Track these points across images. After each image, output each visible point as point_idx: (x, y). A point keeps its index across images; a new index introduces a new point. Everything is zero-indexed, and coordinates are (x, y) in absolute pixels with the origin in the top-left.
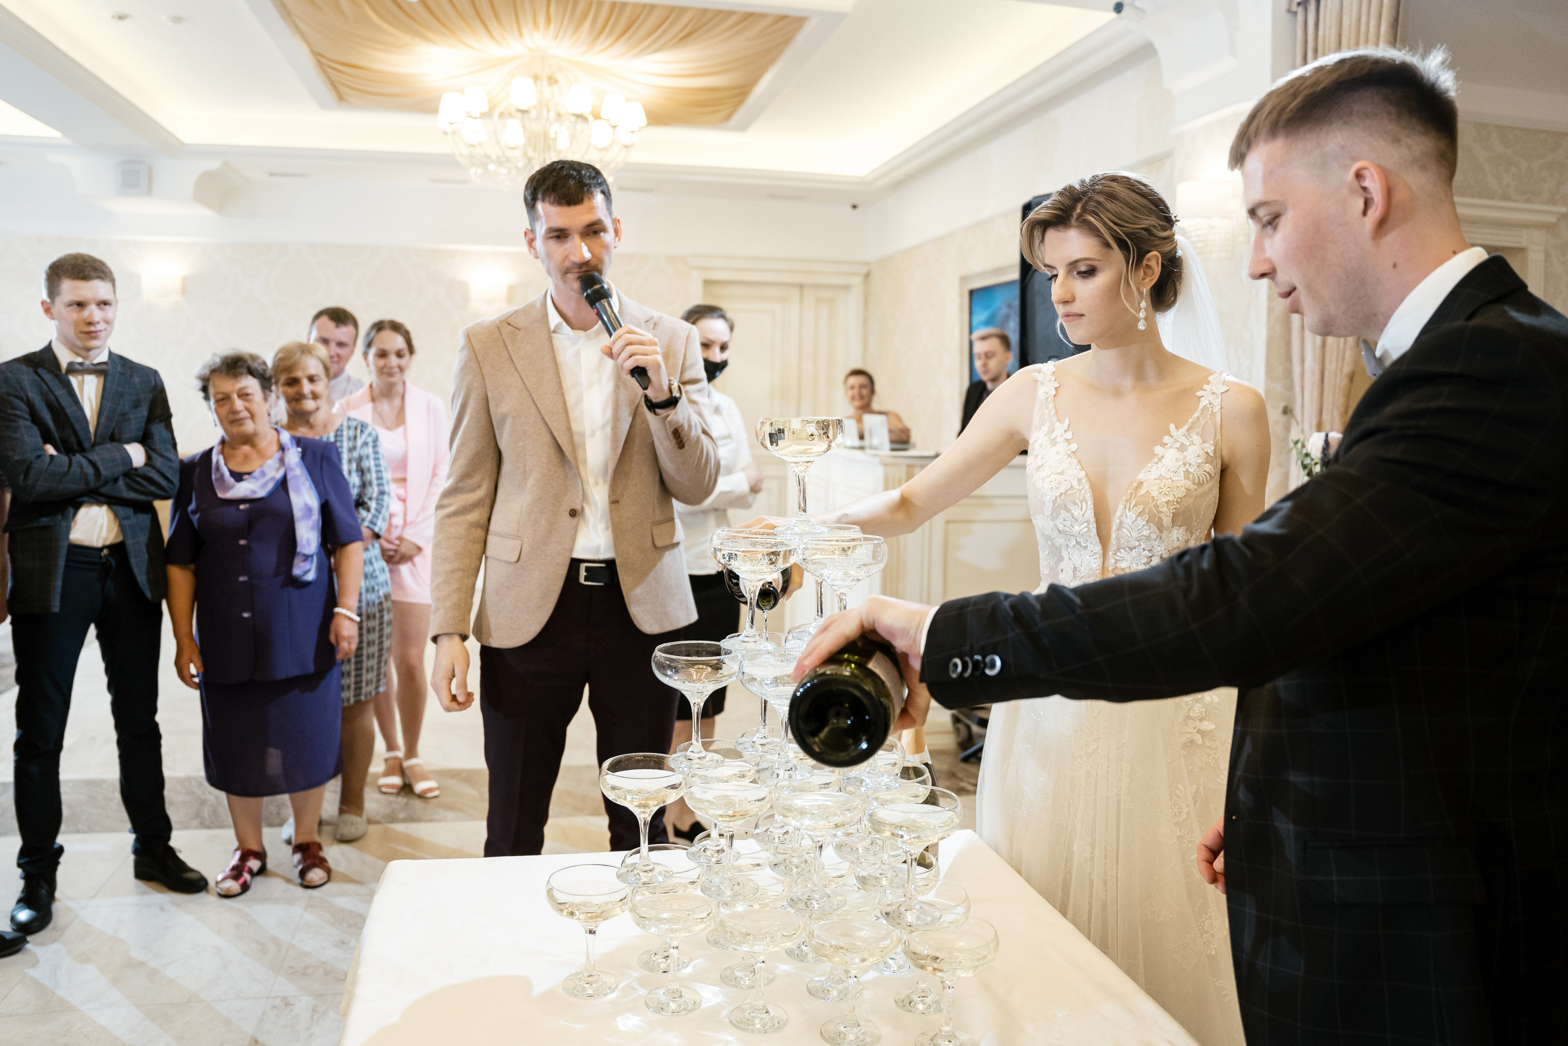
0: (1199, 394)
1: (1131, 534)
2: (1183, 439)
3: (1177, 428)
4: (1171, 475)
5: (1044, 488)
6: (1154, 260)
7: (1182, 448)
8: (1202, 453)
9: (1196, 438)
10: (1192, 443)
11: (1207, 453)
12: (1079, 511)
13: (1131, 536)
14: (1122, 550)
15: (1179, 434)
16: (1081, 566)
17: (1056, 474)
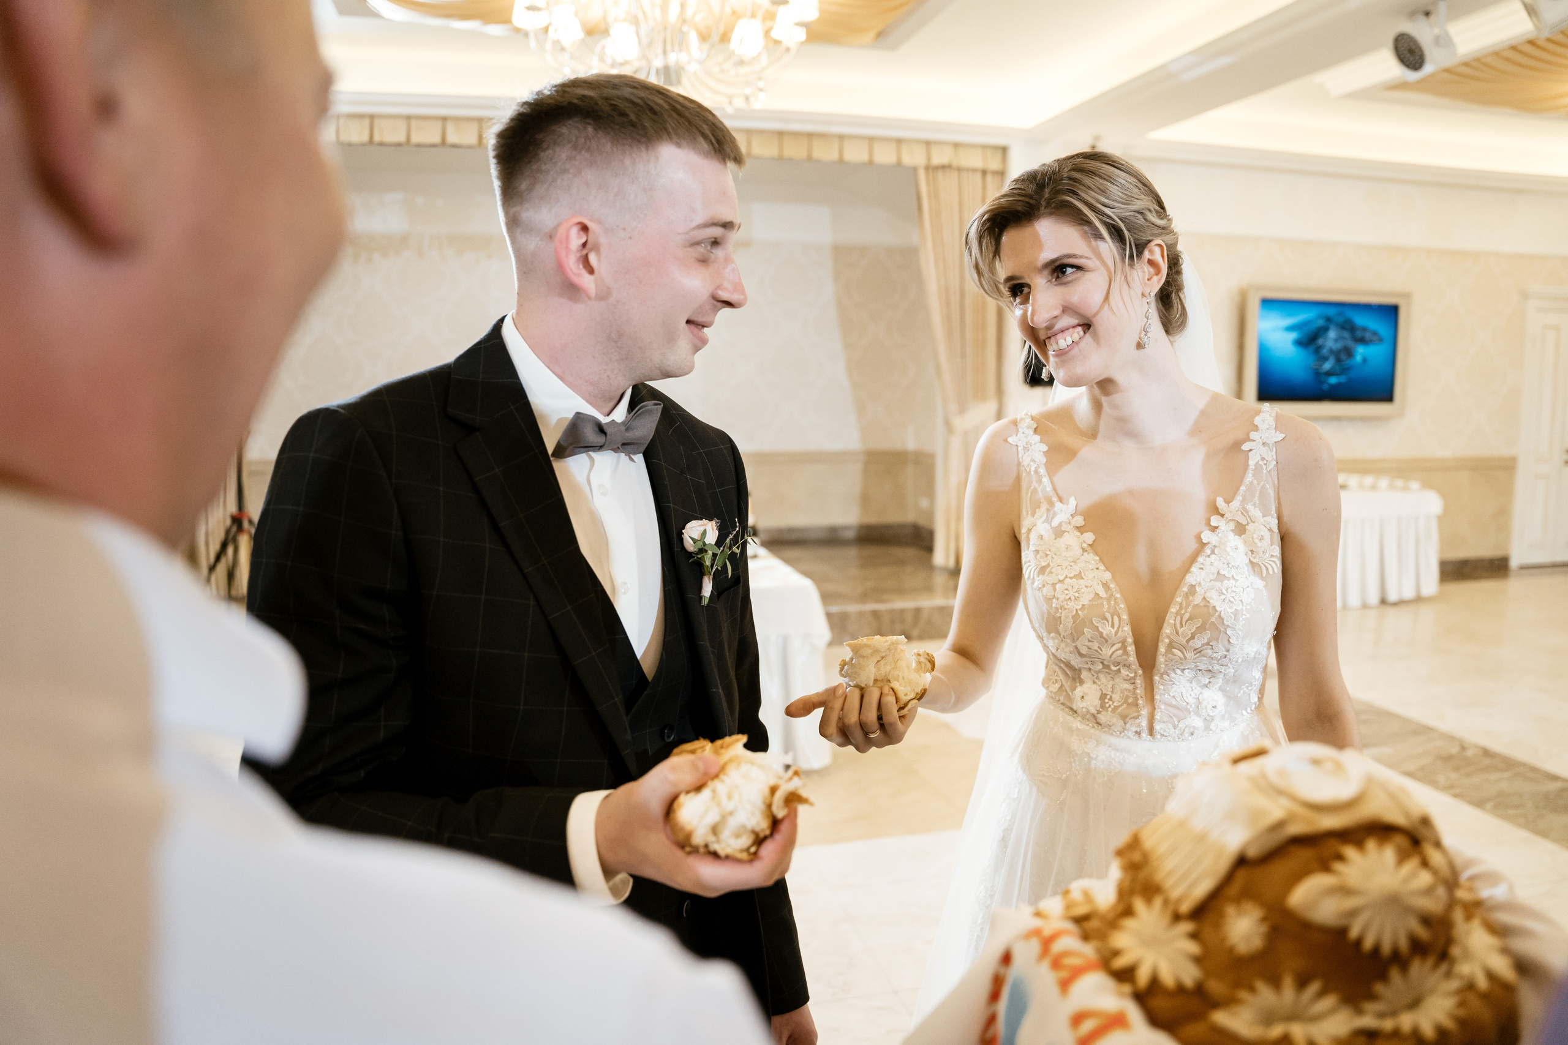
0: (1246, 447)
1: (1185, 656)
6: (1156, 253)
9: (1253, 512)
11: (1270, 530)
12: (1110, 628)
15: (1231, 510)
16: (1112, 692)
17: (1071, 578)
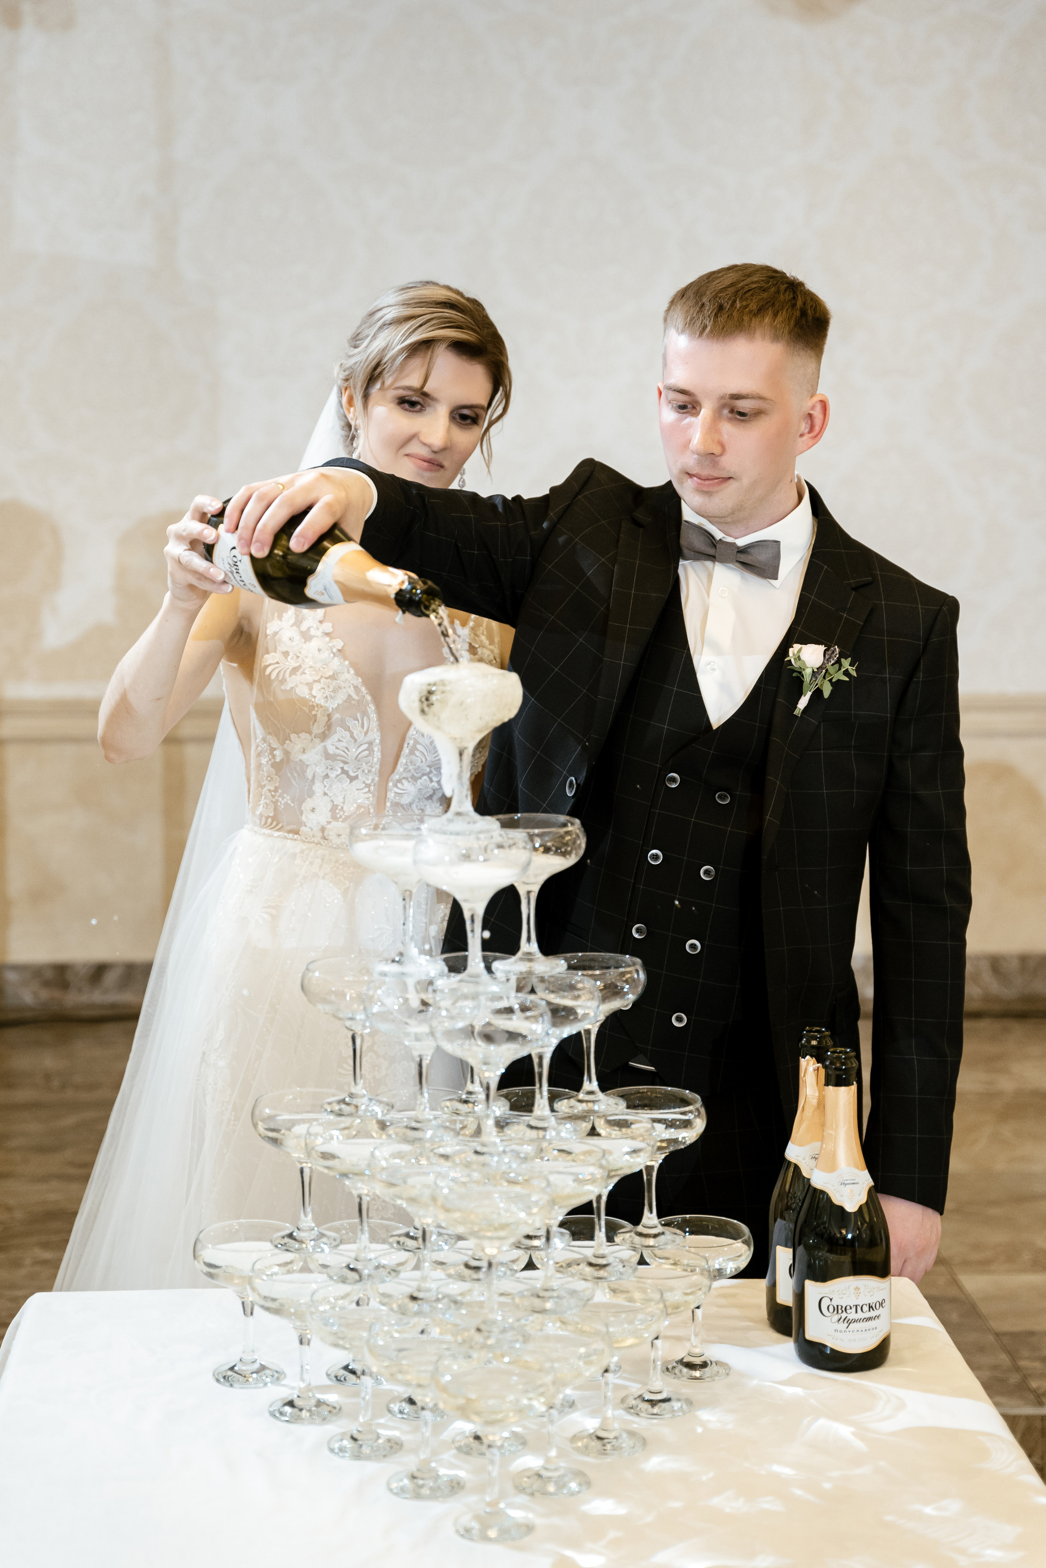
1: (426, 758)
5: (315, 697)
12: (360, 728)
13: (426, 760)
14: (404, 781)
16: (344, 803)
17: (327, 678)
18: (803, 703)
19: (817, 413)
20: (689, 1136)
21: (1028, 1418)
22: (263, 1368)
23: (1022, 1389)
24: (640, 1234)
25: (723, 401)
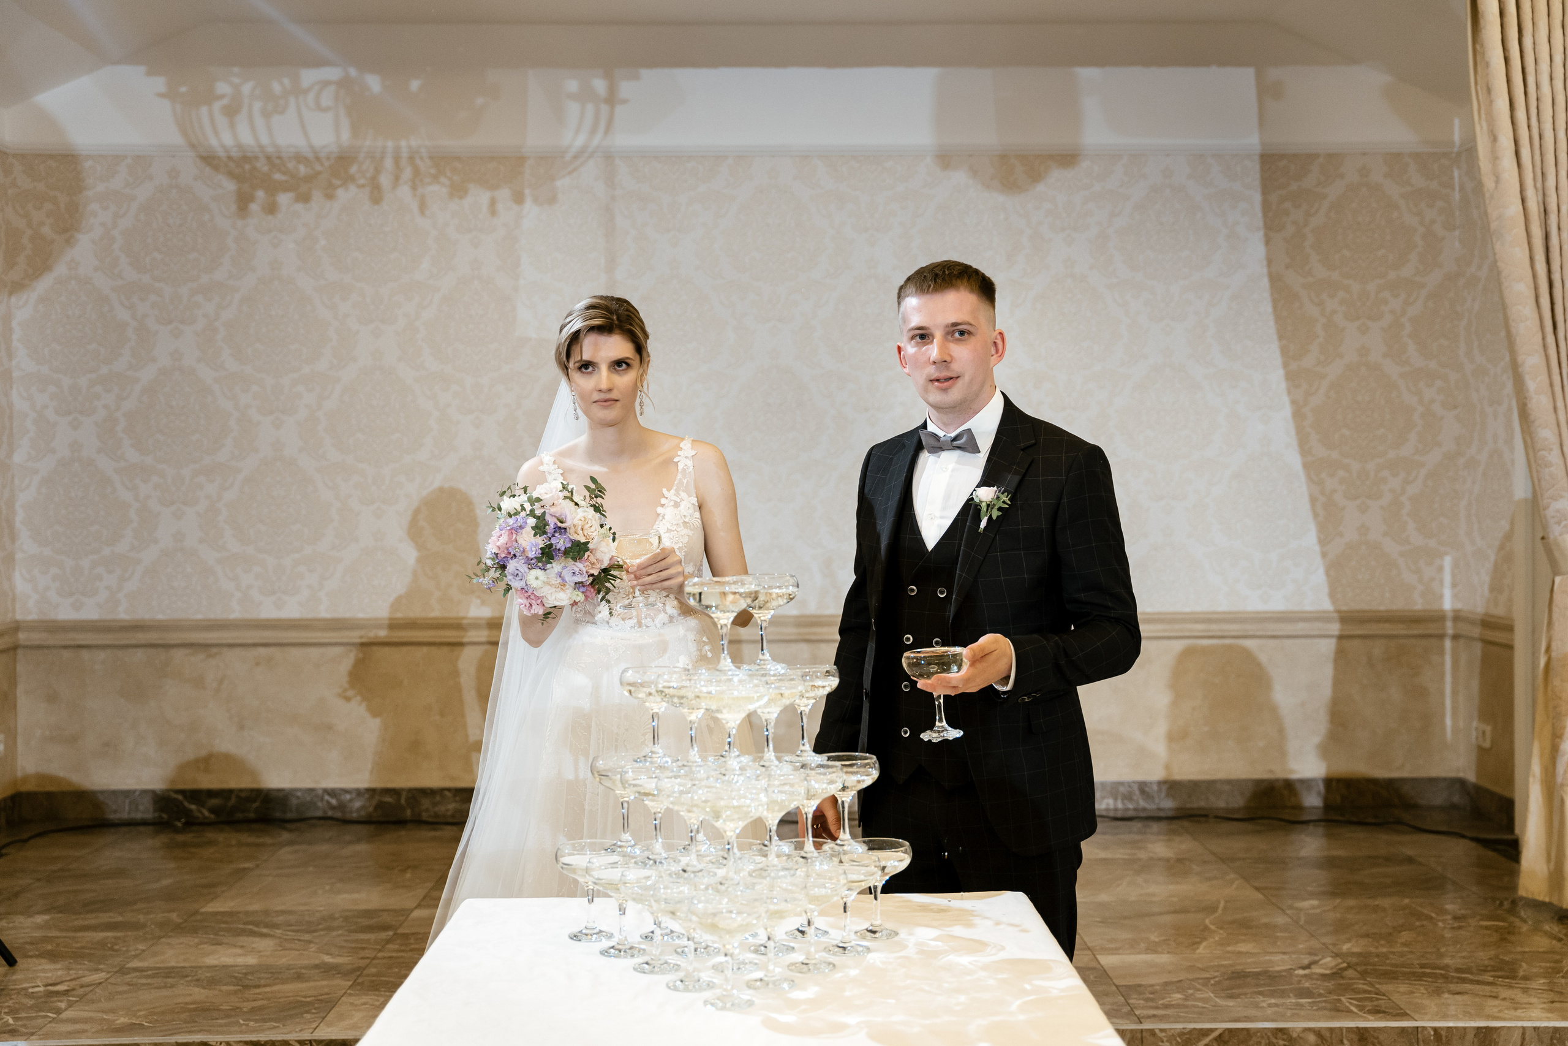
0: (676, 460)
2: (675, 498)
3: (669, 490)
4: (675, 527)
7: (677, 505)
8: (690, 505)
9: (683, 495)
10: (682, 500)
11: (693, 504)
15: (671, 494)
18: (983, 524)
19: (999, 342)
20: (868, 781)
21: (1132, 1031)
22: (601, 931)
23: (1131, 1014)
24: (837, 844)
25: (947, 329)
